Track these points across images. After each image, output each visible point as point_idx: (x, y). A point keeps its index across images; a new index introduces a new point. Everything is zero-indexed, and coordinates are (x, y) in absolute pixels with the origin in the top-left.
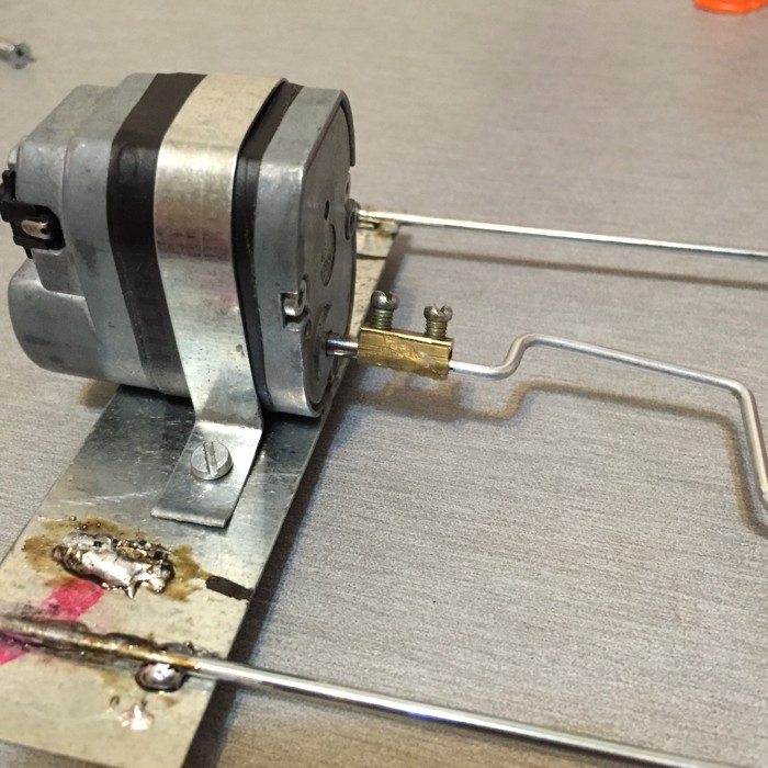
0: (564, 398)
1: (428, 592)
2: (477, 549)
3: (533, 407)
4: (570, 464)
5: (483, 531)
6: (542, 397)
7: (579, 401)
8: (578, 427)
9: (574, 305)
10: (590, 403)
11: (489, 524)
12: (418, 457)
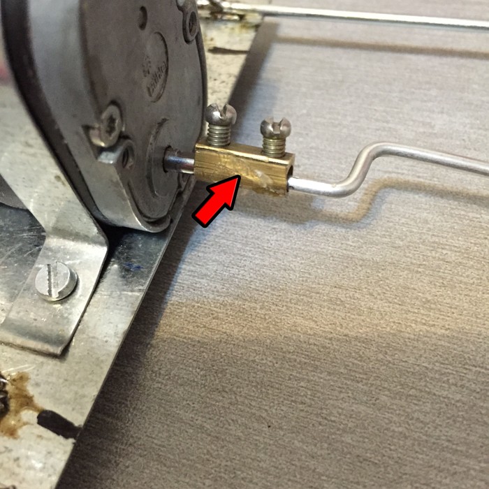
0: (417, 196)
1: (264, 415)
2: (317, 367)
3: (383, 207)
4: (417, 272)
5: (324, 347)
6: (393, 196)
7: (432, 201)
8: (429, 229)
9: (434, 92)
10: (442, 202)
11: (331, 339)
12: (267, 263)
